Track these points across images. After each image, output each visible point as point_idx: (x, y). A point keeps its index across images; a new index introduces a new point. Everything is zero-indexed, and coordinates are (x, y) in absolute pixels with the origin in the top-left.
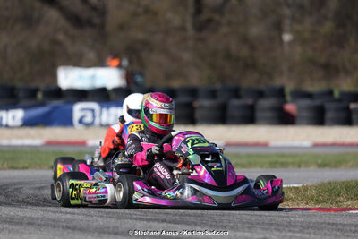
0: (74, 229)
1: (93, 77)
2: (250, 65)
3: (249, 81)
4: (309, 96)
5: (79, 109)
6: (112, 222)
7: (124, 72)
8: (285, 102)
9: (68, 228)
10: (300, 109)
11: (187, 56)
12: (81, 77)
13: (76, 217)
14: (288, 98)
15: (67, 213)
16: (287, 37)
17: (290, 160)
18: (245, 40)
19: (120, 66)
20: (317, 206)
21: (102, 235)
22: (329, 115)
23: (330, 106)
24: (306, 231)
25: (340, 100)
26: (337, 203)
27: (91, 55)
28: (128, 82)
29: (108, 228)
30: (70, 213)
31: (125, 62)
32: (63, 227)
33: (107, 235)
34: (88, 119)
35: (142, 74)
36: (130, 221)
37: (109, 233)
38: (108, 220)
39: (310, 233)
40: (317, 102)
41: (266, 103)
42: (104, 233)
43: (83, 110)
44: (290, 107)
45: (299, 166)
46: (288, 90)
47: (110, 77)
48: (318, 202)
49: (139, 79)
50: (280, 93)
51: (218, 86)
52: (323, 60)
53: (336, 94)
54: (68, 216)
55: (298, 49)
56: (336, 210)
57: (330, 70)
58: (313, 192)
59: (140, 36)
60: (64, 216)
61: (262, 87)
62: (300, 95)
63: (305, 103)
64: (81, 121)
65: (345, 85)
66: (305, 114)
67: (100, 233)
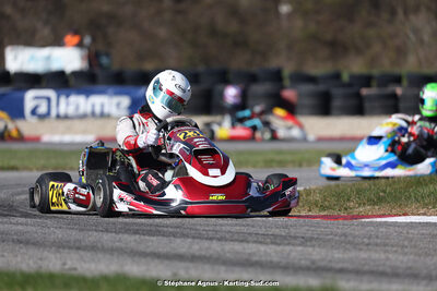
0: (27, 243)
1: (48, 58)
2: (240, 43)
3: (239, 62)
4: (311, 80)
5: (31, 97)
6: (74, 235)
7: (85, 52)
8: (283, 87)
9: (20, 242)
10: (300, 95)
11: (162, 32)
12: (32, 58)
13: (29, 228)
14: (287, 82)
15: (17, 224)
16: (285, 9)
17: (289, 158)
18: (234, 12)
19: (80, 45)
20: (322, 214)
21: (61, 250)
22: (337, 103)
23: (336, 92)
24: (308, 243)
25: (349, 85)
26: (346, 209)
27: (46, 32)
28: (90, 64)
29: (68, 242)
30: (21, 224)
31: (87, 40)
32: (13, 241)
33: (66, 251)
34: (43, 109)
35: (107, 55)
36: (95, 233)
37: (70, 248)
38: (68, 231)
39: (313, 246)
40: (321, 87)
41: (259, 89)
42: (64, 248)
43: (37, 98)
44: (289, 94)
45: (300, 165)
46: (286, 72)
47: (68, 58)
48: (323, 208)
49: (104, 61)
50: (277, 77)
51: (201, 68)
52: (328, 36)
53: (345, 77)
54: (20, 227)
55: (299, 23)
56: (345, 218)
57: (337, 48)
58: (318, 197)
59: (106, 8)
60: (14, 227)
61: (255, 69)
62: (302, 78)
63: (308, 88)
64: (34, 112)
65: (355, 66)
66: (307, 101)
67: (59, 247)
